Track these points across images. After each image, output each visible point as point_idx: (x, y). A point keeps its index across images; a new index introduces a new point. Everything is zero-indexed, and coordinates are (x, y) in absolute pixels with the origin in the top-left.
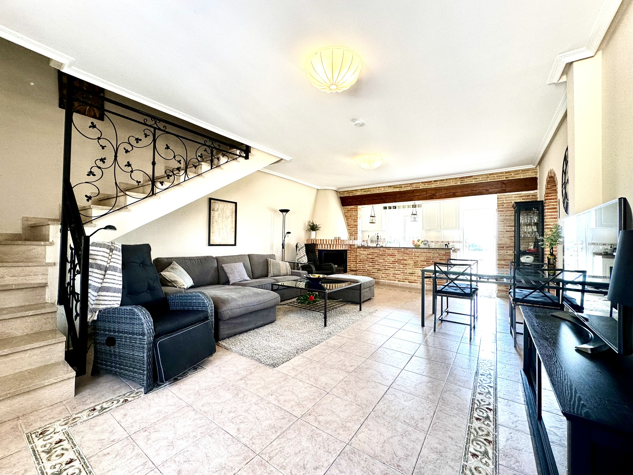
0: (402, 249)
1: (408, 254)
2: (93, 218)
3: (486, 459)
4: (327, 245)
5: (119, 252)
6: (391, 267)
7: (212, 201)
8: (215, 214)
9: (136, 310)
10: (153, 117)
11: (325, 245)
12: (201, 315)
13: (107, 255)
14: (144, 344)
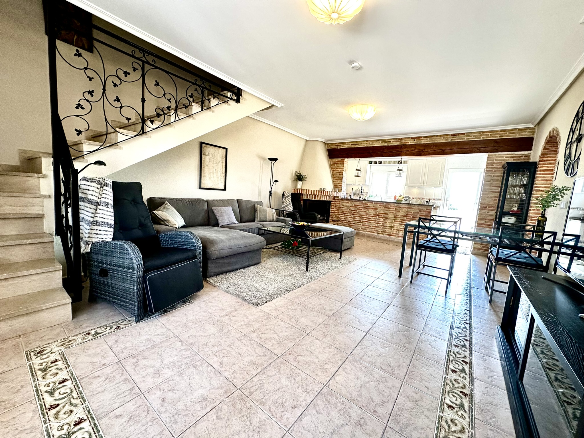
0: (384, 203)
1: (390, 208)
2: (85, 153)
3: (462, 412)
4: (312, 195)
5: (110, 188)
6: (372, 219)
7: (203, 145)
8: (206, 159)
9: (125, 245)
10: (142, 50)
11: (310, 195)
12: (190, 254)
13: (98, 191)
14: (134, 278)
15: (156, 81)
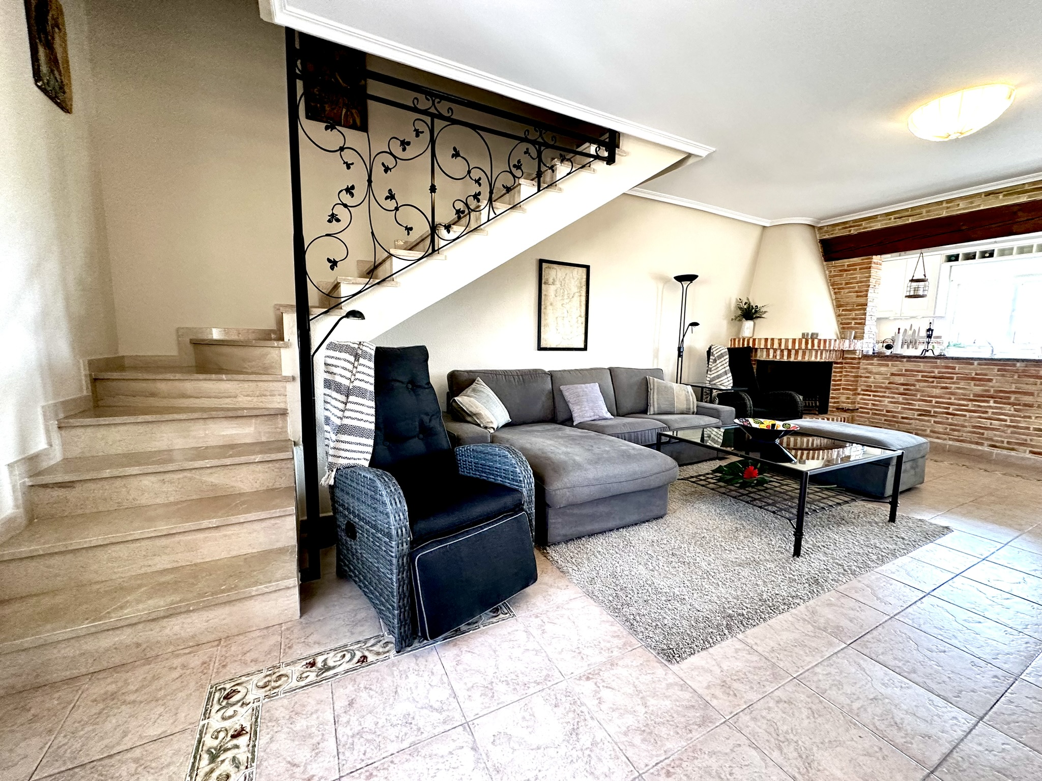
0: (1019, 364)
2: (343, 300)
4: (782, 351)
5: (370, 360)
7: (544, 265)
8: (550, 291)
9: (378, 484)
10: (429, 94)
12: (508, 500)
13: (350, 367)
14: (392, 557)
15: (455, 149)
